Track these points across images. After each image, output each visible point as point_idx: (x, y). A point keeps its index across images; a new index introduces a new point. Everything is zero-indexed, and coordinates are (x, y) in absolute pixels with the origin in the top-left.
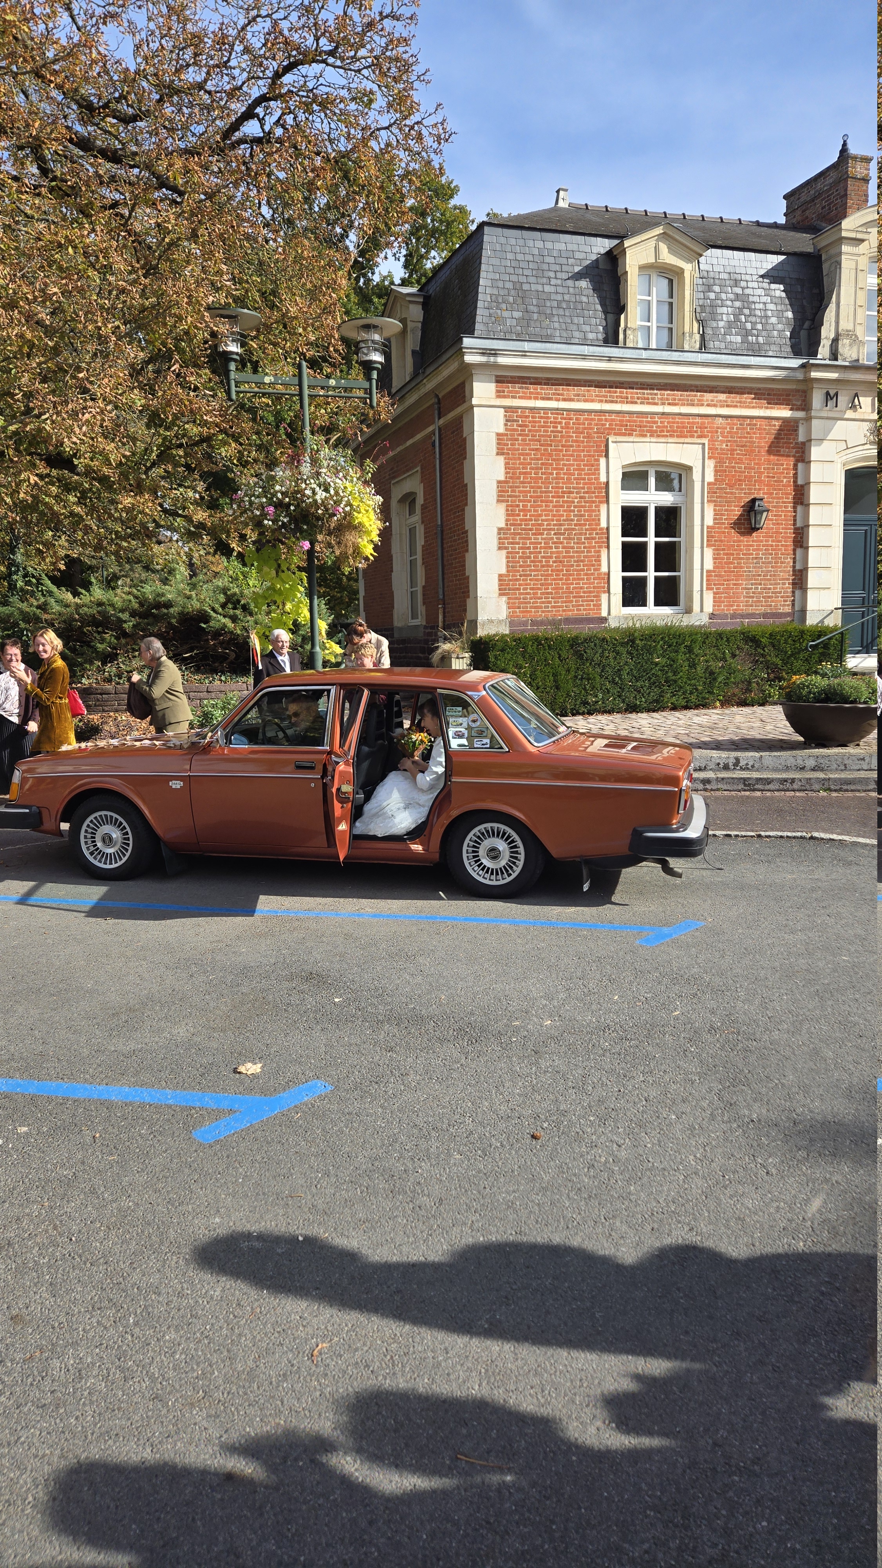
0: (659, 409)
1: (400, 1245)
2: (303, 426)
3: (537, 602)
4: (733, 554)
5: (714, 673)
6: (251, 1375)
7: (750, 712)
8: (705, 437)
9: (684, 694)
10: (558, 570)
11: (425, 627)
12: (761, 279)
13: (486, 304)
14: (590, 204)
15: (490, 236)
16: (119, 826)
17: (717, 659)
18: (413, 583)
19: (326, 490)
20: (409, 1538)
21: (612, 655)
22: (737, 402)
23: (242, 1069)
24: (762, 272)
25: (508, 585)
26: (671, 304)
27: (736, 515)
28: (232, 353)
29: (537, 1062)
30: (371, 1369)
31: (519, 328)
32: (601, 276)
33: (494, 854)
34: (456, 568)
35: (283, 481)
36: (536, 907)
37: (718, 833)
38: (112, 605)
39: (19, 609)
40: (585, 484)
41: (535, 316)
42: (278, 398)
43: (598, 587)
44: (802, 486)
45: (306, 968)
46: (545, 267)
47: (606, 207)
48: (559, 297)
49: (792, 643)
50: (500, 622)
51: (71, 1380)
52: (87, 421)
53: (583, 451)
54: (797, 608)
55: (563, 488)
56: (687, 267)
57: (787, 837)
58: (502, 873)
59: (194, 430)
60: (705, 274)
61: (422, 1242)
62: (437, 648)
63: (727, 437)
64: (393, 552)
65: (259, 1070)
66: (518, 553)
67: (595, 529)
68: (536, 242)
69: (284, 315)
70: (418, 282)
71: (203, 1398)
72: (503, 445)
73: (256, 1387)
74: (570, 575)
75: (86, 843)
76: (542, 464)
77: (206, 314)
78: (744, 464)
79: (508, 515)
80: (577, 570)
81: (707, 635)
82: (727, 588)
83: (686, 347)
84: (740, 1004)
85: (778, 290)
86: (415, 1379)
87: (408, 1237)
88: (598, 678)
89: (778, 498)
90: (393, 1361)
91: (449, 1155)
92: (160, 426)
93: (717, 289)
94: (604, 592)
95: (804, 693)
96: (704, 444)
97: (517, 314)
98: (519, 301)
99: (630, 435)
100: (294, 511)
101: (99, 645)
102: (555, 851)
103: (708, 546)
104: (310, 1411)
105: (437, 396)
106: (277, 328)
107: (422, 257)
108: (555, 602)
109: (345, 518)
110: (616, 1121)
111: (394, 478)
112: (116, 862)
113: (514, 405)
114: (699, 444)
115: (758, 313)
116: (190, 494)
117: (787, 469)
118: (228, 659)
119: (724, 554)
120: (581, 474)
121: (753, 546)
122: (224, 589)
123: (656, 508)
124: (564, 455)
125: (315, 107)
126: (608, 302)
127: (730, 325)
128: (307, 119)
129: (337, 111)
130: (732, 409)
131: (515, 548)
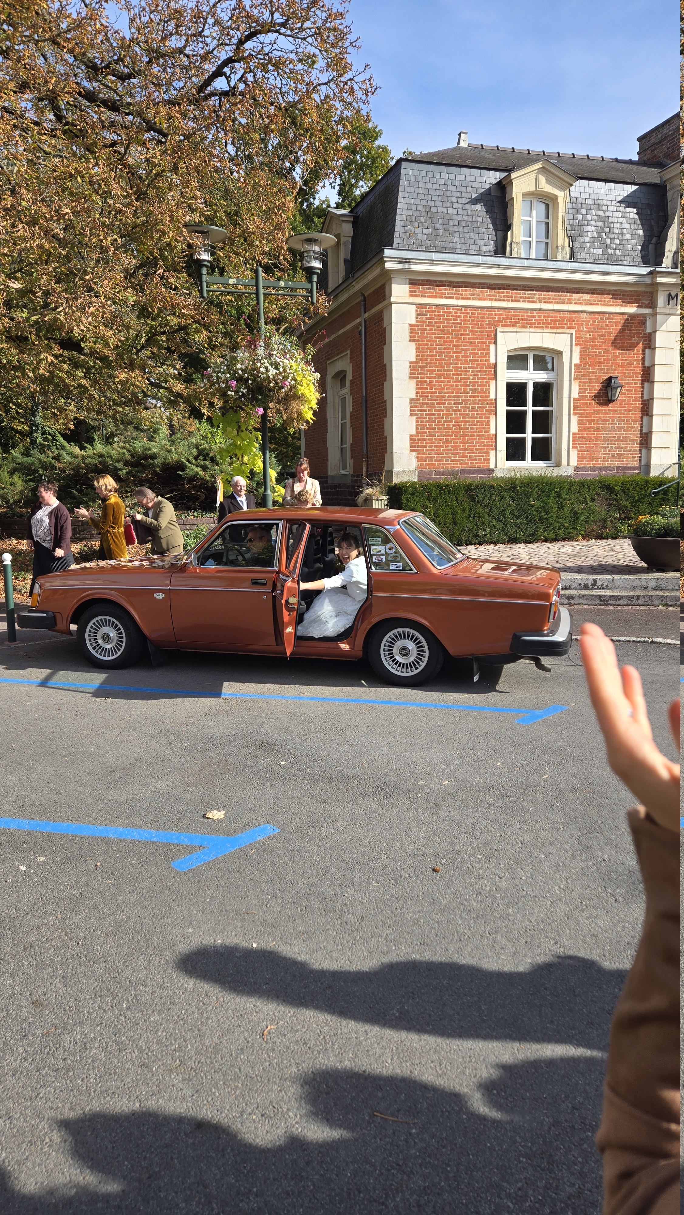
0: (537, 306)
1: (331, 952)
2: (259, 318)
3: (439, 457)
4: (594, 421)
5: (577, 513)
6: (216, 1049)
7: (605, 544)
8: (573, 328)
9: (553, 529)
10: (456, 432)
11: (353, 476)
12: (618, 204)
13: (403, 223)
14: (484, 144)
15: (406, 169)
16: (115, 628)
17: (580, 502)
18: (343, 442)
19: (277, 368)
20: (337, 1175)
21: (498, 499)
22: (598, 301)
23: (209, 815)
24: (620, 198)
25: (417, 443)
26: (547, 224)
27: (596, 390)
28: (204, 260)
29: (437, 813)
30: (308, 1045)
31: (428, 242)
32: (493, 202)
33: (405, 652)
34: (377, 429)
35: (243, 361)
36: (437, 694)
38: (110, 457)
39: (38, 459)
40: (478, 364)
41: (441, 232)
42: (239, 295)
43: (488, 446)
44: (649, 367)
45: (259, 738)
46: (449, 194)
47: (497, 147)
48: (460, 218)
49: (639, 490)
50: (411, 472)
51: (78, 1051)
52: (92, 313)
53: (477, 339)
54: (643, 463)
55: (461, 367)
56: (561, 195)
57: (633, 641)
58: (411, 667)
59: (174, 321)
60: (575, 200)
61: (348, 949)
62: (362, 491)
64: (328, 417)
65: (222, 816)
66: (426, 418)
67: (486, 400)
68: (442, 174)
69: (244, 231)
70: (349, 205)
71: (180, 1066)
72: (415, 333)
73: (220, 1059)
74: (466, 436)
75: (90, 640)
76: (445, 349)
77: (184, 230)
78: (603, 349)
79: (418, 389)
80: (471, 432)
81: (572, 484)
82: (589, 447)
83: (559, 258)
84: (596, 771)
85: (632, 212)
86: (342, 1054)
87: (337, 946)
88: (486, 517)
89: (630, 376)
90: (325, 1040)
91: (369, 883)
92: (148, 317)
93: (584, 211)
94: (492, 449)
95: (648, 529)
96: (572, 334)
97: (426, 231)
98: (429, 220)
99: (514, 326)
100: (251, 384)
102: (453, 650)
103: (574, 414)
104: (261, 1077)
105: (363, 295)
106: (239, 241)
107: (352, 186)
108: (454, 457)
109: (291, 390)
110: (498, 859)
111: (329, 359)
112: (113, 655)
113: (423, 302)
114: (568, 334)
115: (616, 231)
116: (171, 371)
117: (637, 354)
118: (199, 499)
119: (587, 420)
120: (475, 357)
121: (609, 414)
122: (196, 445)
123: (534, 383)
124: (462, 342)
125: (271, 67)
126: (498, 222)
127: (593, 240)
128: (264, 76)
129: (287, 70)
130: (594, 306)
131: (423, 414)
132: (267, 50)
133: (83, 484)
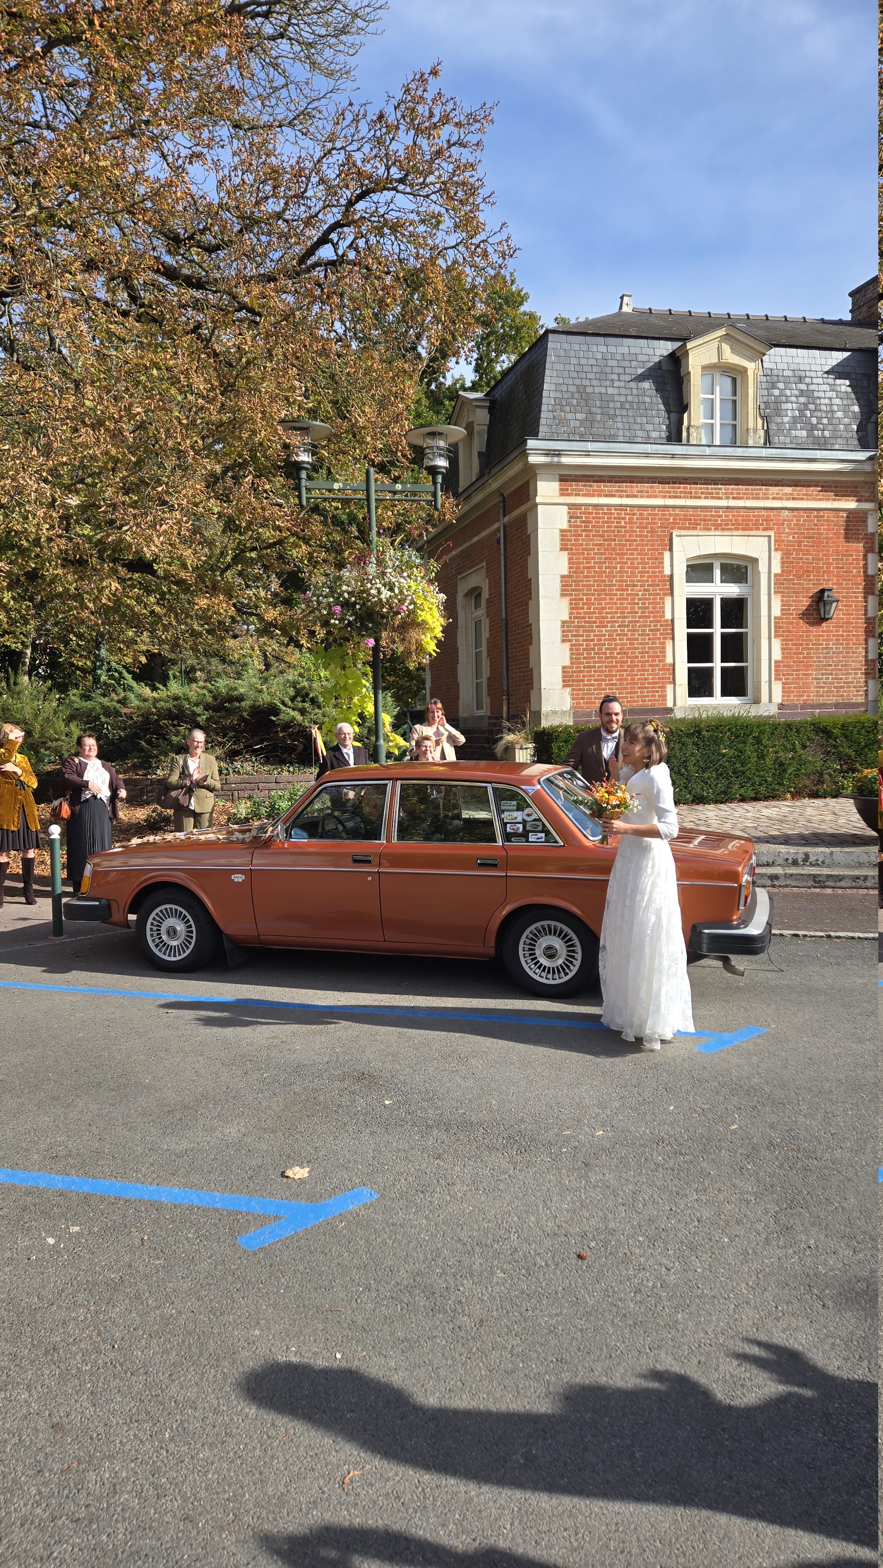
0: (723, 503)
1: (438, 1368)
2: (370, 529)
4: (802, 645)
5: (783, 765)
6: (282, 1500)
7: (822, 804)
8: (771, 529)
9: (752, 785)
10: (622, 662)
11: (490, 718)
12: (826, 375)
13: (550, 408)
14: (653, 308)
15: (553, 343)
16: (183, 919)
17: (786, 750)
18: (478, 675)
19: (391, 589)
21: (678, 745)
22: (803, 495)
23: (289, 1173)
24: (827, 368)
25: (572, 676)
26: (734, 402)
27: (804, 606)
28: (303, 462)
29: (587, 1176)
30: (402, 1500)
31: (582, 429)
32: (664, 377)
33: (550, 953)
34: (520, 660)
35: (349, 582)
36: (593, 1008)
37: (785, 932)
38: (187, 699)
39: (100, 703)
40: (649, 577)
41: (599, 417)
42: (346, 502)
43: (663, 678)
44: (872, 576)
45: (358, 1067)
46: (608, 370)
47: (670, 310)
48: (622, 399)
49: (865, 733)
50: (564, 712)
51: (105, 1495)
52: (165, 531)
53: (647, 545)
54: (870, 698)
55: (626, 581)
56: (751, 367)
58: (559, 972)
59: (268, 534)
60: (769, 372)
61: (460, 1366)
62: (502, 738)
63: (794, 529)
64: (459, 644)
65: (306, 1175)
66: (582, 645)
67: (660, 621)
68: (599, 347)
69: (353, 425)
70: (488, 384)
71: (233, 1521)
72: (566, 541)
73: (285, 1514)
74: (635, 666)
75: (152, 935)
76: (606, 558)
77: (279, 427)
78: (812, 555)
79: (571, 608)
80: (642, 662)
81: (775, 726)
82: (797, 679)
83: (751, 443)
84: (801, 1119)
85: (844, 385)
86: (446, 1514)
87: (447, 1360)
89: (848, 588)
90: (425, 1494)
91: (492, 1273)
92: (235, 531)
93: (781, 386)
94: (670, 683)
95: (875, 787)
96: (770, 537)
97: (580, 416)
98: (583, 403)
99: (695, 529)
100: (360, 609)
101: (174, 738)
103: (776, 636)
105: (502, 495)
106: (347, 438)
107: (492, 360)
109: (408, 616)
110: (666, 1243)
111: (462, 571)
112: (180, 955)
113: (577, 502)
114: (765, 536)
115: (823, 408)
116: (262, 594)
117: (857, 559)
118: (295, 750)
119: (793, 644)
120: (645, 568)
121: (823, 636)
122: (293, 683)
123: (722, 599)
124: (628, 550)
125: (386, 231)
126: (671, 402)
127: (795, 420)
128: (378, 242)
129: (407, 233)
130: (798, 501)
131: (579, 640)
132: (382, 211)
133: (153, 733)
